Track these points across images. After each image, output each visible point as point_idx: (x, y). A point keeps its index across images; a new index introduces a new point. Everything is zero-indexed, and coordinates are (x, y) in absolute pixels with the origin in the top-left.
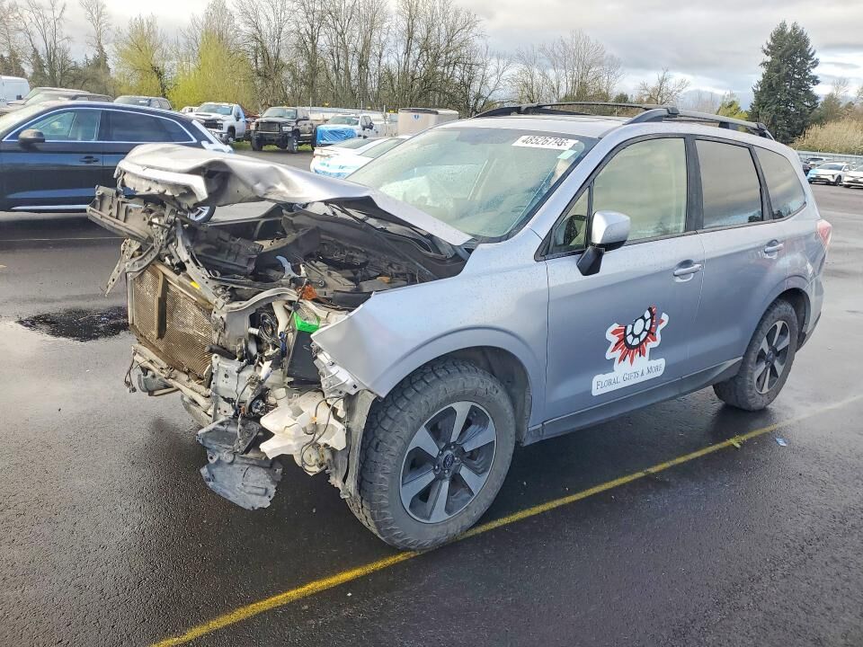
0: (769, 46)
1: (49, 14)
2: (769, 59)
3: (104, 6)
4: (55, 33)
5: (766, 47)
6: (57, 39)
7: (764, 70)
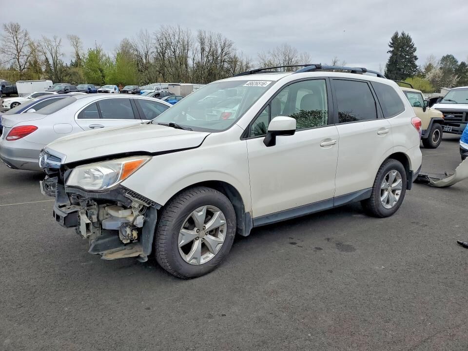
0: (392, 44)
1: (54, 44)
2: (392, 49)
3: (79, 39)
4: (56, 53)
5: (390, 44)
6: (58, 55)
7: (390, 55)
